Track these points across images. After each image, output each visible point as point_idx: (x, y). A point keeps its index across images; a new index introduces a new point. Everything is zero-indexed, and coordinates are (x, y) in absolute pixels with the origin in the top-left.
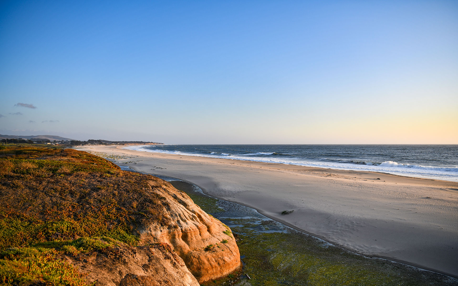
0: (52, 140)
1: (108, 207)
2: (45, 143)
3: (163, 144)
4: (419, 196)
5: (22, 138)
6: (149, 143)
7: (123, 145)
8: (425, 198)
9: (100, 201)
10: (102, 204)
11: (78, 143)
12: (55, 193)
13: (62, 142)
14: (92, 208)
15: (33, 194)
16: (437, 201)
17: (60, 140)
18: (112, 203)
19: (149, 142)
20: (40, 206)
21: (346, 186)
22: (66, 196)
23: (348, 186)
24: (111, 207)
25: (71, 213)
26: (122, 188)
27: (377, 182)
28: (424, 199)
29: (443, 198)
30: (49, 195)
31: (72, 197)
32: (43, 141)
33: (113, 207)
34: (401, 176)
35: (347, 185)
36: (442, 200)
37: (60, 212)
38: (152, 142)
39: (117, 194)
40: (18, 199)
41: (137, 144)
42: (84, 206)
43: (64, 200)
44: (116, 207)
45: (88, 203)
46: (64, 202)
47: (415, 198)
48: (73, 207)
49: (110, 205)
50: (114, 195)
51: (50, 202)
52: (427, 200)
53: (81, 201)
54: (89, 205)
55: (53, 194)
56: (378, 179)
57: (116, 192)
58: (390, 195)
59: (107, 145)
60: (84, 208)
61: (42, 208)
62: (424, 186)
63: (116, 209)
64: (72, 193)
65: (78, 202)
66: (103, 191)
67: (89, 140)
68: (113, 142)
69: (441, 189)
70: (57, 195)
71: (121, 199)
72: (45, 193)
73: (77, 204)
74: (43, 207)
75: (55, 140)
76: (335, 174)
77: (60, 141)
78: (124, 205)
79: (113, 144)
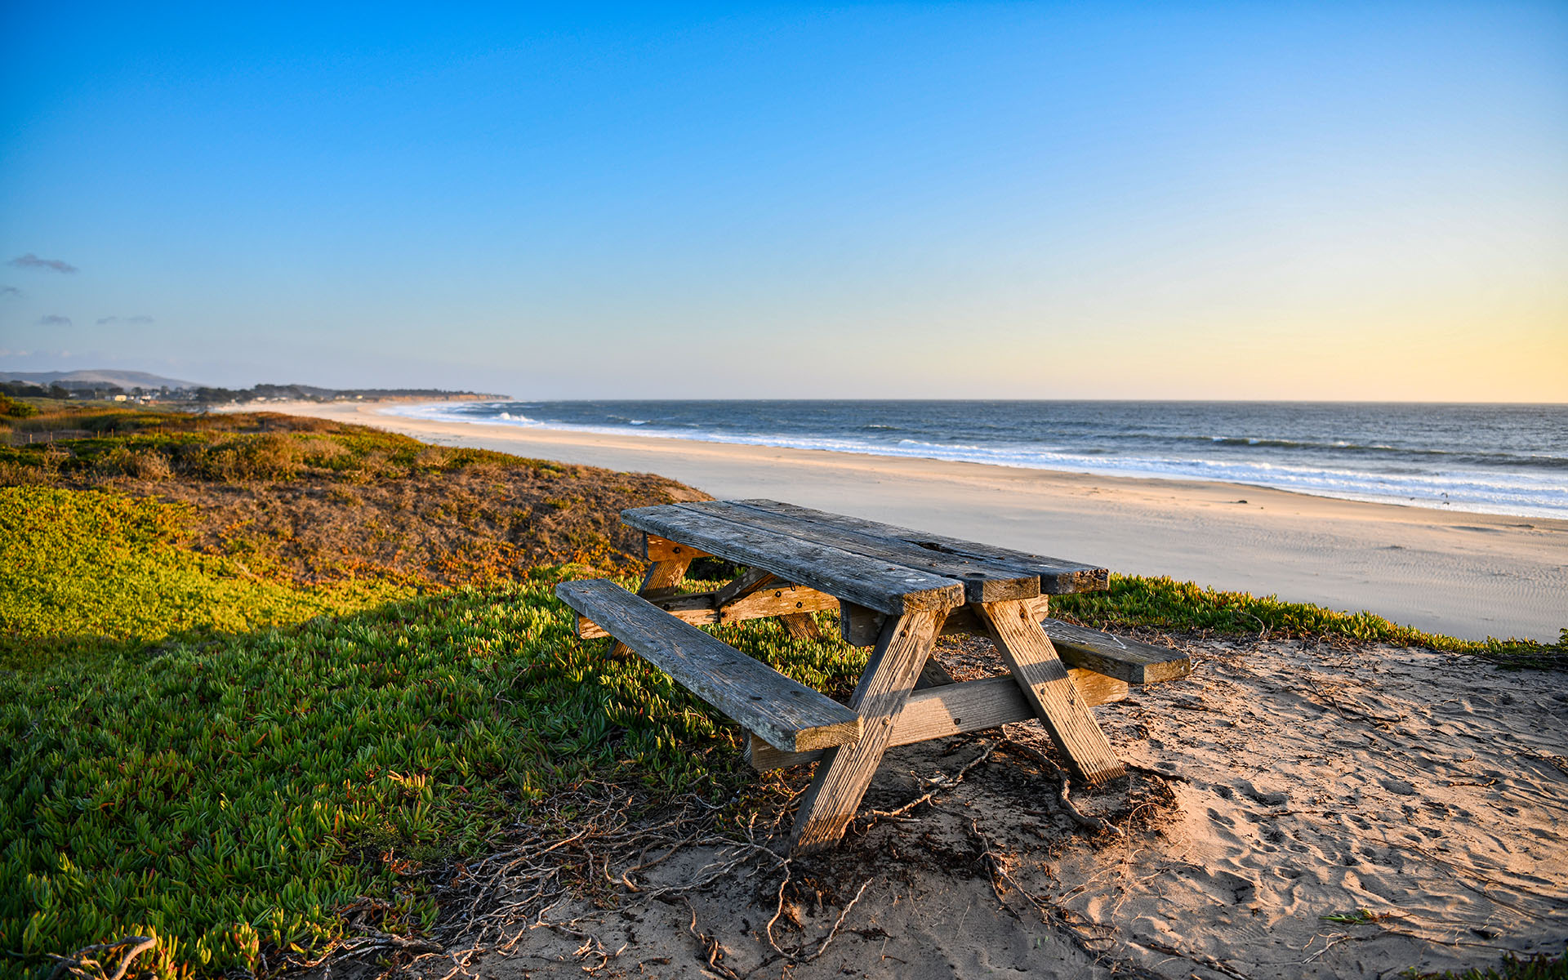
0: (128, 385)
1: (590, 553)
2: (108, 398)
3: (507, 398)
4: (1370, 543)
5: (25, 382)
6: (461, 397)
7: (376, 400)
8: (1387, 548)
9: (567, 539)
10: (574, 545)
11: (222, 395)
12: (448, 519)
13: (164, 394)
14: (551, 555)
15: (393, 520)
16: (1420, 555)
17: (156, 387)
18: (598, 543)
19: (461, 393)
20: (423, 548)
21: (1157, 519)
22: (476, 525)
23: (1162, 518)
24: (597, 554)
25: (504, 568)
26: (610, 506)
27: (1241, 510)
28: (1385, 552)
29: (1439, 550)
30: (433, 521)
31: (492, 528)
32: (98, 390)
33: (603, 553)
34: (1307, 495)
35: (1159, 516)
36: (1435, 553)
37: (476, 566)
38: (470, 393)
39: (602, 521)
40: (361, 532)
41: (421, 398)
42: (530, 551)
43: (476, 534)
44: (609, 551)
45: (538, 542)
46: (479, 541)
47: (1358, 547)
48: (504, 553)
49: (594, 547)
50: (596, 522)
51: (443, 539)
52: (1393, 552)
53: (518, 538)
54: (541, 547)
55: (444, 521)
56: (1240, 502)
57: (598, 515)
58: (1287, 540)
59: (324, 401)
60: (531, 555)
61: (427, 555)
62: (1378, 519)
63: (612, 558)
64: (489, 518)
65: (511, 541)
66: (565, 512)
67: (259, 387)
68: (340, 393)
69: (1429, 527)
70: (454, 522)
71: (616, 534)
72: (423, 518)
73: (511, 545)
74: (429, 552)
75: (136, 385)
76: (1111, 489)
77: (157, 391)
78: (627, 547)
79: (342, 400)
